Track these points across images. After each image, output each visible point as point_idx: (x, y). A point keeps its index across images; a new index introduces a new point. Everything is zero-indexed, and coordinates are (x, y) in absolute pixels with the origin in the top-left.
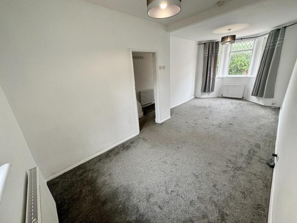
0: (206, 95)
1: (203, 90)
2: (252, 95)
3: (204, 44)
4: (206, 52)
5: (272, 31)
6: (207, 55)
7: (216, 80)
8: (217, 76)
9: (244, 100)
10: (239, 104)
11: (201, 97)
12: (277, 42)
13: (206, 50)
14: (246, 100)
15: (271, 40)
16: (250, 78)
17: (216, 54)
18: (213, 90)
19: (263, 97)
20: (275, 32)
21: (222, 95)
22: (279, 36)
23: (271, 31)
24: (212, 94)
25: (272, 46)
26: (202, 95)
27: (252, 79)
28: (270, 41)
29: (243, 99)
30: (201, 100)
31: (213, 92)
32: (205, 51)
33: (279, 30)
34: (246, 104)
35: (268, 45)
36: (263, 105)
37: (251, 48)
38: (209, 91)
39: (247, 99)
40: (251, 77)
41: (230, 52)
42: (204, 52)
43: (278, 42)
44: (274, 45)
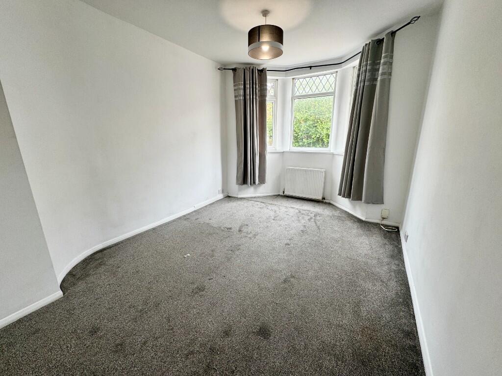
0: (249, 192)
1: (241, 179)
2: (340, 194)
3: (233, 69)
4: (240, 89)
5: (366, 44)
6: (242, 98)
7: (269, 158)
8: (269, 148)
9: (326, 203)
10: (315, 216)
11: (240, 196)
12: (378, 70)
13: (239, 84)
14: (330, 204)
15: (366, 65)
16: (333, 154)
17: (263, 97)
18: (262, 180)
19: (363, 201)
20: (373, 47)
21: (284, 193)
22: (383, 55)
23: (364, 45)
24: (264, 190)
25: (369, 80)
26: (240, 190)
27: (337, 156)
28: (364, 68)
29: (324, 201)
30: (239, 202)
31: (263, 185)
32: (236, 88)
33: (380, 42)
34: (328, 216)
35: (362, 77)
36: (363, 219)
37: (331, 90)
38: (254, 183)
39: (332, 202)
40: (335, 153)
41: (293, 98)
42: (235, 90)
43: (380, 69)
44: (374, 79)
